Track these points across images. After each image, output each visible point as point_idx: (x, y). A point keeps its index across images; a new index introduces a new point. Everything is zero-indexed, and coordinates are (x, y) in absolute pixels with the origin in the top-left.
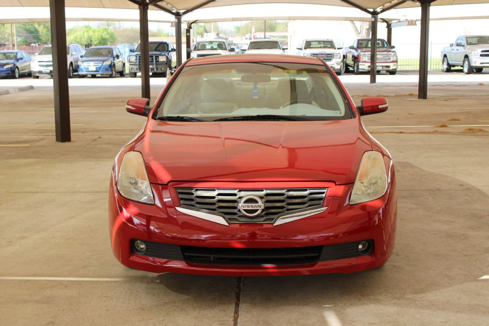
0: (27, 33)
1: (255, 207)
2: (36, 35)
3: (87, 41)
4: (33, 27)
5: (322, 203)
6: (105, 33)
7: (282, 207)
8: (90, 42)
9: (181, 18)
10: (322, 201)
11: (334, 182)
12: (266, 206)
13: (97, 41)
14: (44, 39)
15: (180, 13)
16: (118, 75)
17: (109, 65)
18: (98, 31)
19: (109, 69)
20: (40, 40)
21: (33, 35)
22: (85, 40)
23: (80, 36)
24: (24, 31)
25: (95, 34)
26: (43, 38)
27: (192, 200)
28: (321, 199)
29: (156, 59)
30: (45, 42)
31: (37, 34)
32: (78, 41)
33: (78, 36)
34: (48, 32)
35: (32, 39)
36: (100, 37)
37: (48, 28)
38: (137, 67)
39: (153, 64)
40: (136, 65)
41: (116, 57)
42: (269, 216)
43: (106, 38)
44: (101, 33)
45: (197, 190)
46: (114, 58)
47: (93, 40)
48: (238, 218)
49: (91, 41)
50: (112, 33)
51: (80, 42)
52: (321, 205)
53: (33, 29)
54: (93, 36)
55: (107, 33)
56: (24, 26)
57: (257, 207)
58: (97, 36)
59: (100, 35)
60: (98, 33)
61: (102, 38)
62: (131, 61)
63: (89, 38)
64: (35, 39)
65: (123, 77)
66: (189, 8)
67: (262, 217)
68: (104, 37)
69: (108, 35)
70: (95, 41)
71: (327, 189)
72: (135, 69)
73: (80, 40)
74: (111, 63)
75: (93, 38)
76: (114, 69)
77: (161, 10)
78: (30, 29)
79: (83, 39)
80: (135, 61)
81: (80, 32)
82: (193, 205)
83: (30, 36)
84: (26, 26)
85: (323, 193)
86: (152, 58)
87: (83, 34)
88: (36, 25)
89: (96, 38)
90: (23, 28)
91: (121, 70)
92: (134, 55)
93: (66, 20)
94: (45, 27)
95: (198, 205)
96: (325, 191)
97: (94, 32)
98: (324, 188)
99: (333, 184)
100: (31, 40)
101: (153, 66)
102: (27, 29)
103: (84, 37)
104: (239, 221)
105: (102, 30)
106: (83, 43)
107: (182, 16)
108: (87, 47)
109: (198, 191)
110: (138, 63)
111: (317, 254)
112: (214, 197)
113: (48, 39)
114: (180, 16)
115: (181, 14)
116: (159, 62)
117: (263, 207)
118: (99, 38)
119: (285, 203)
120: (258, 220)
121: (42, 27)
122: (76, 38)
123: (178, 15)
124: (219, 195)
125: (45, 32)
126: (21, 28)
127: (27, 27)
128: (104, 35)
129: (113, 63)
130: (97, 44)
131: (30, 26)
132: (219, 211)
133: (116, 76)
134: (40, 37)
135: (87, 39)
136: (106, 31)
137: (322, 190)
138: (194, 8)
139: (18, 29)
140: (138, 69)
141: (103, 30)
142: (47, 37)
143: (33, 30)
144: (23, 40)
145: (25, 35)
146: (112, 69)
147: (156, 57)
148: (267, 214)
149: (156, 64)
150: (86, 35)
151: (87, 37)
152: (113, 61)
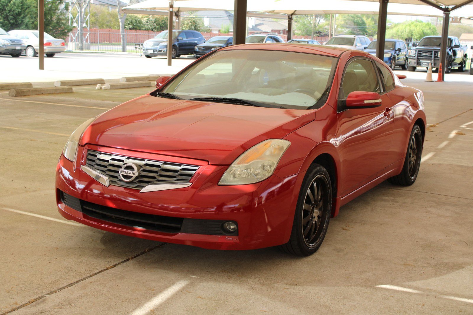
0: (355, 25)
1: (130, 173)
2: (362, 28)
3: (407, 35)
4: (361, 20)
5: (190, 179)
6: (427, 28)
7: (154, 178)
8: (410, 36)
9: (450, 13)
10: (191, 177)
11: (208, 162)
12: (141, 174)
13: (418, 35)
14: (370, 32)
15: (448, 8)
16: (400, 68)
17: (388, 57)
18: (420, 26)
19: (388, 62)
20: (366, 32)
21: (360, 27)
22: (406, 33)
23: (402, 30)
24: (352, 23)
25: (416, 29)
26: (370, 30)
27: (94, 161)
28: (190, 175)
29: (435, 54)
30: (371, 34)
31: (363, 26)
32: (399, 34)
33: (400, 30)
34: (375, 25)
35: (358, 30)
36: (421, 31)
37: (375, 21)
38: (415, 61)
39: (432, 59)
40: (415, 59)
41: (397, 50)
42: (142, 183)
43: (427, 33)
44: (423, 27)
45: (100, 154)
46: (396, 51)
47: (414, 34)
48: (118, 182)
49: (412, 35)
50: (434, 28)
51: (401, 36)
52: (189, 181)
53: (361, 21)
54: (414, 30)
55: (429, 28)
56: (353, 18)
57: (132, 173)
58: (418, 31)
59: (422, 30)
60: (420, 27)
61: (423, 33)
62: (410, 55)
63: (410, 32)
64: (362, 31)
65: (406, 71)
66: (458, 4)
67: (135, 183)
68: (425, 31)
69: (430, 30)
70: (416, 35)
71: (199, 167)
72: (413, 63)
73: (402, 34)
74: (391, 56)
75: (414, 32)
76: (393, 62)
77: (427, 4)
78: (358, 22)
79: (404, 33)
80: (414, 56)
81: (402, 26)
82: (93, 166)
83: (357, 28)
84: (354, 18)
85: (194, 170)
86: (431, 53)
87: (405, 28)
88: (364, 19)
89: (417, 32)
90: (351, 20)
91: (403, 63)
92: (414, 50)
93: (387, 13)
94: (373, 19)
95: (96, 166)
96: (197, 168)
97: (416, 27)
98: (197, 166)
99: (207, 163)
100: (358, 32)
101: (431, 61)
102: (355, 22)
103: (405, 31)
104: (117, 184)
105: (424, 25)
106: (403, 37)
107: (451, 12)
108: (407, 40)
109: (102, 154)
110: (416, 57)
111: (179, 226)
112: (108, 161)
113: (375, 32)
114: (449, 11)
115: (450, 9)
116: (438, 57)
117: (137, 175)
118: (420, 33)
119: (157, 174)
120: (132, 186)
121: (370, 19)
122: (398, 31)
123: (447, 11)
124: (113, 159)
125: (372, 25)
126: (350, 20)
127: (356, 20)
128: (426, 30)
129: (392, 56)
130: (417, 38)
131: (358, 19)
132: (107, 174)
133: (395, 69)
134: (366, 29)
135: (408, 33)
136: (428, 26)
137: (195, 167)
138: (463, 3)
139: (347, 21)
140: (416, 63)
141: (426, 24)
142: (374, 29)
143: (361, 23)
144: (350, 32)
145: (353, 27)
146: (391, 62)
147: (435, 52)
148: (140, 182)
149: (435, 60)
150: (407, 29)
151: (408, 30)
152: (393, 54)
